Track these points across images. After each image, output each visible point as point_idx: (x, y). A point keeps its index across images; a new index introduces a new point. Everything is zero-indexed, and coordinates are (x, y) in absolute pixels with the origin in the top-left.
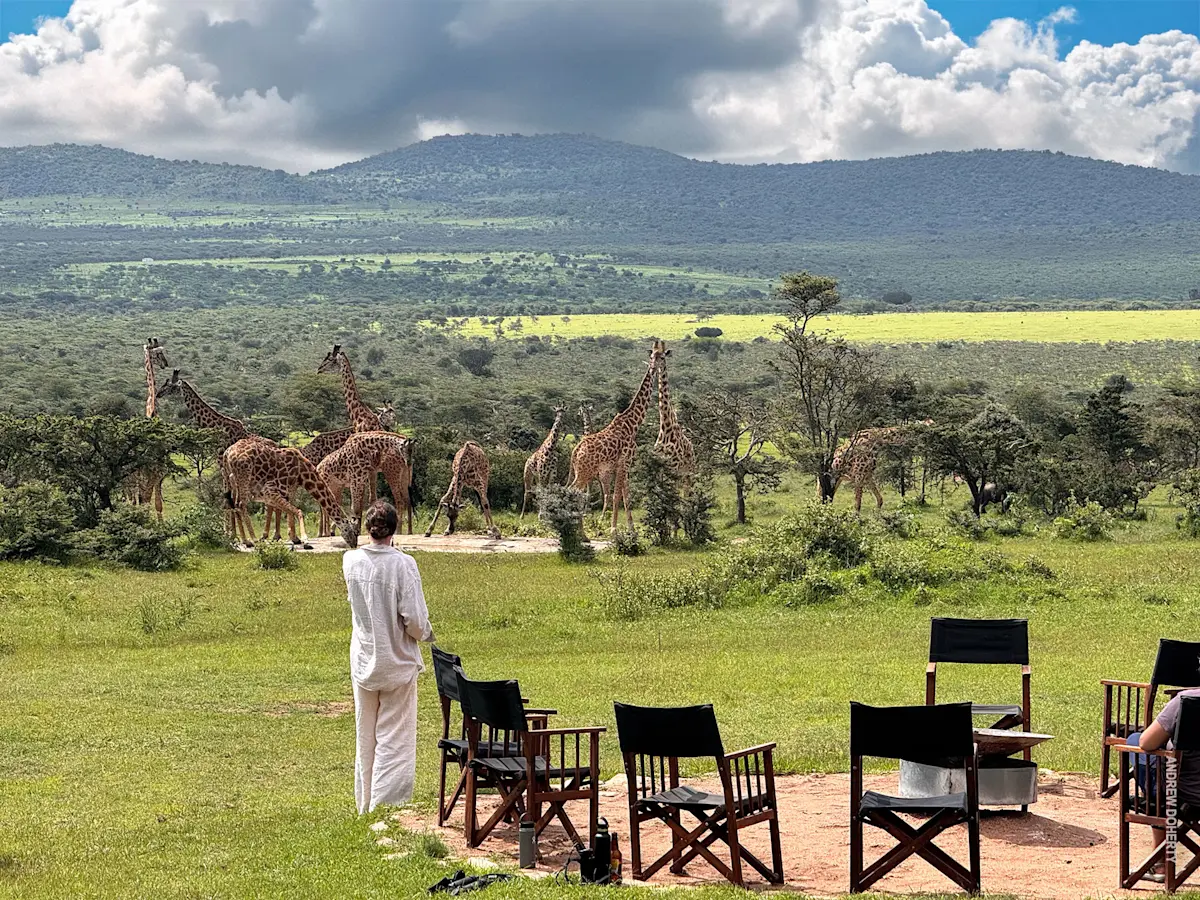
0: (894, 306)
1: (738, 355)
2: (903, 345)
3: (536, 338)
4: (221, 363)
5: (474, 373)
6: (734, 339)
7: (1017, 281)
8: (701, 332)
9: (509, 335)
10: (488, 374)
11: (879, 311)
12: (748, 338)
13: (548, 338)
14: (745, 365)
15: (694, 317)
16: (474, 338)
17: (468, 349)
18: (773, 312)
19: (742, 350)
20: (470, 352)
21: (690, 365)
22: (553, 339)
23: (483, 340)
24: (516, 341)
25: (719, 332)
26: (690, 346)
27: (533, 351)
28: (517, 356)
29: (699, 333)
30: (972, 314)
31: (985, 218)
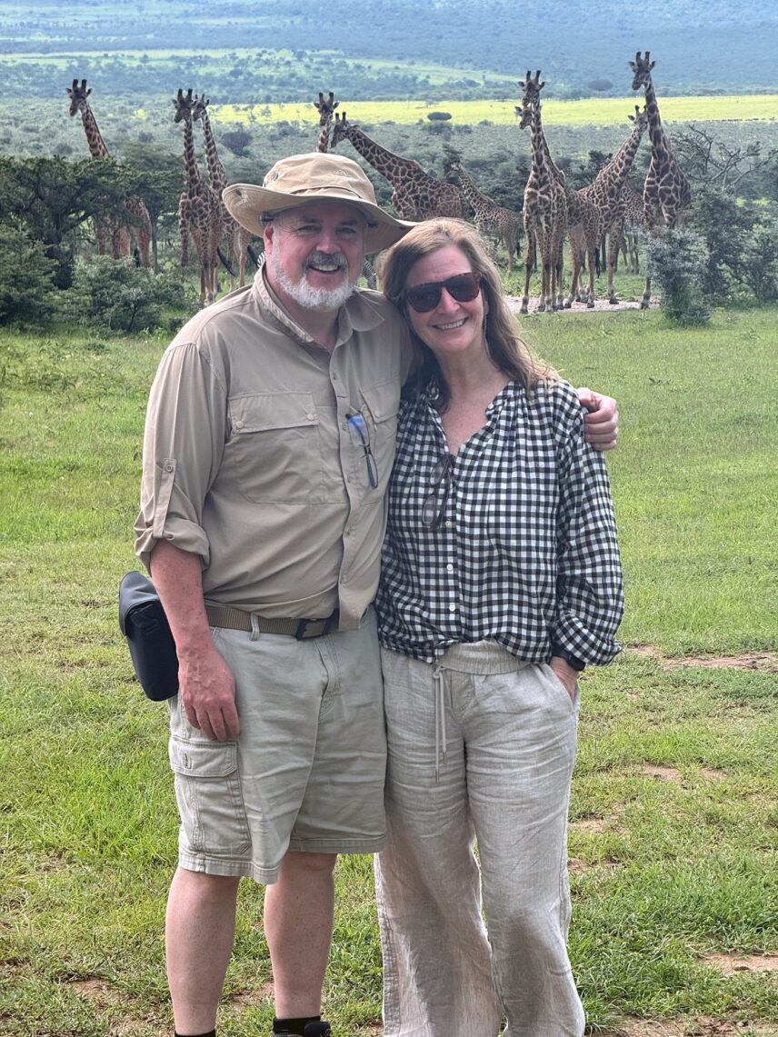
0: (597, 92)
1: (467, 137)
2: (613, 126)
3: (285, 123)
4: (6, 146)
5: (235, 153)
6: (462, 122)
7: (700, 71)
8: (433, 117)
9: (261, 120)
10: (247, 154)
11: (585, 97)
12: (473, 122)
13: (296, 123)
14: (475, 145)
15: (423, 103)
16: (230, 123)
17: (226, 132)
18: (491, 98)
19: (470, 132)
20: (231, 135)
21: (427, 145)
22: (302, 124)
23: (239, 125)
24: (268, 126)
25: (448, 116)
26: (424, 129)
27: (285, 134)
28: (272, 138)
29: (432, 117)
30: (668, 99)
31: (669, 16)
